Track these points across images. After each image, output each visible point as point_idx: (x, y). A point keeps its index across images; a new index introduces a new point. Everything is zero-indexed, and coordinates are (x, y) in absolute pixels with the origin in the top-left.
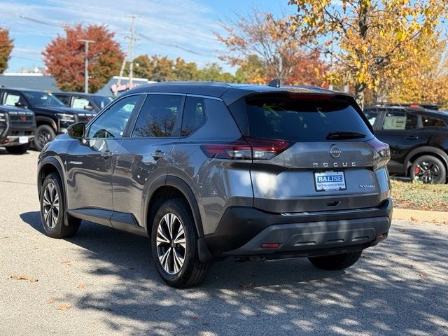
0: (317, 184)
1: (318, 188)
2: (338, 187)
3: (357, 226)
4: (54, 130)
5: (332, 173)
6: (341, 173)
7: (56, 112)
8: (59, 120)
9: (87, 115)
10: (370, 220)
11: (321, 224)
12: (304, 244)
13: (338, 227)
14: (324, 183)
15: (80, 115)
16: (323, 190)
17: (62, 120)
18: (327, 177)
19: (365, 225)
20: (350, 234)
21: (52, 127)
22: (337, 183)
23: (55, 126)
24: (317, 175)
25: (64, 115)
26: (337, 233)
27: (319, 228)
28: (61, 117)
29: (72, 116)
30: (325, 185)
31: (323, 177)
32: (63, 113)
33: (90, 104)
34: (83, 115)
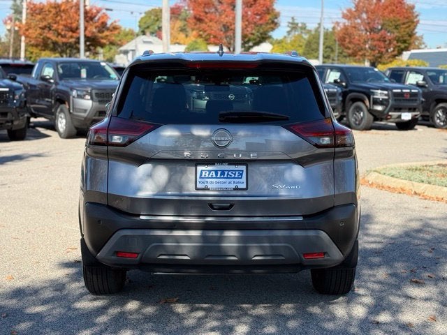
0: (198, 179)
1: (199, 186)
2: (233, 186)
3: (257, 240)
4: (367, 107)
5: (226, 167)
6: (243, 168)
7: (369, 88)
8: (372, 97)
9: (404, 91)
10: (280, 233)
11: (195, 233)
12: (172, 257)
13: (221, 239)
14: (209, 180)
15: (395, 91)
16: (206, 189)
17: (375, 97)
18: (216, 172)
19: (271, 239)
20: (243, 250)
21: (365, 103)
22: (232, 180)
23: (368, 104)
24: (200, 168)
25: (379, 91)
26: (219, 248)
27: (189, 238)
28: (373, 94)
29: (386, 92)
30: (211, 182)
31: (210, 171)
32: (378, 89)
33: (424, 80)
34: (399, 91)
